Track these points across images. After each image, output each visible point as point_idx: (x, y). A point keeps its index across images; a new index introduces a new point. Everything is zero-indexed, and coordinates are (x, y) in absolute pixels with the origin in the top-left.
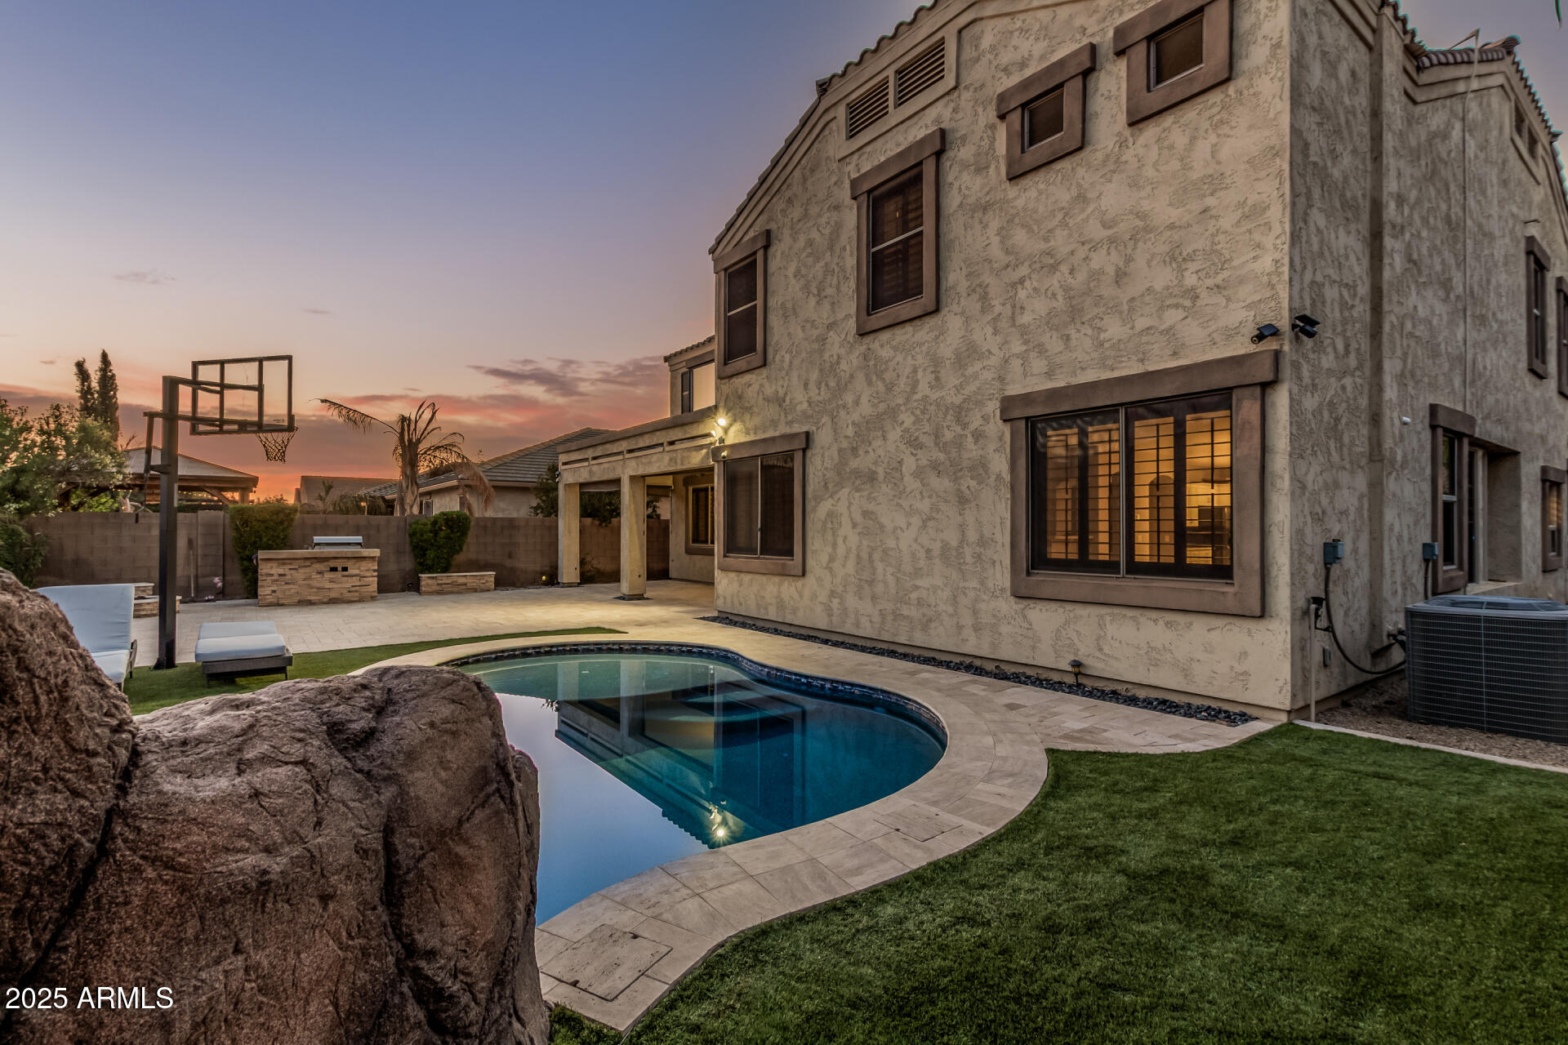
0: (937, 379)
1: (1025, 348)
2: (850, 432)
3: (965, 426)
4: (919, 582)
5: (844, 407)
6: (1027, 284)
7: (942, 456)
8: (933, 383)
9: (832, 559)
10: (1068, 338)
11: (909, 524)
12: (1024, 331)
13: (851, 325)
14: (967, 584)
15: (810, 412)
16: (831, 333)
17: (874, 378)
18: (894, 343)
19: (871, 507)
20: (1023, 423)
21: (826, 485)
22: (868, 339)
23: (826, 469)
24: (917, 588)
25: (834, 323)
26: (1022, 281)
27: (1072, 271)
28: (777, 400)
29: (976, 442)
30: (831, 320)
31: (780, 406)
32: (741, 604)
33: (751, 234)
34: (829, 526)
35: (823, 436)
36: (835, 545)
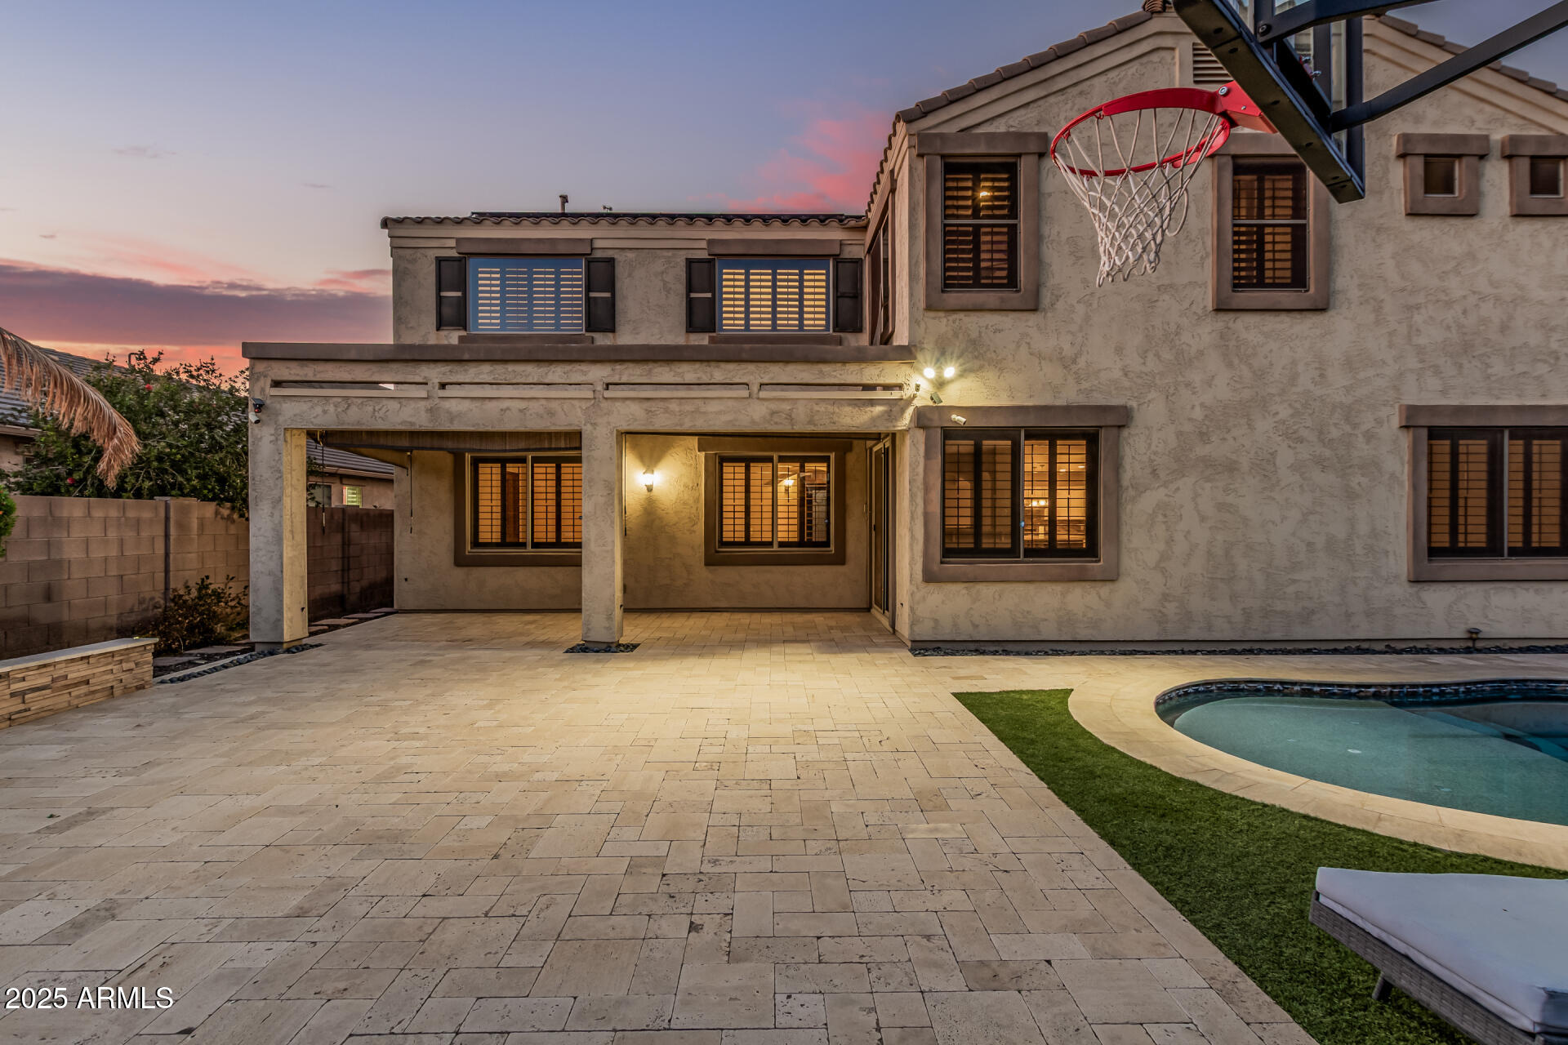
0: (1322, 376)
1: (1420, 366)
2: (1198, 414)
3: (1355, 426)
4: (1296, 576)
5: (1188, 385)
6: (1423, 311)
7: (1328, 453)
8: (1318, 379)
9: (1164, 557)
10: (1461, 366)
11: (1284, 518)
12: (1420, 351)
13: (1206, 298)
14: (1357, 574)
15: (1127, 384)
16: (1166, 297)
17: (1236, 361)
18: (1265, 329)
19: (1230, 499)
20: (1426, 432)
21: (1154, 472)
23: (1155, 453)
24: (1294, 581)
25: (1171, 286)
26: (1418, 307)
27: (1465, 312)
28: (1061, 359)
29: (1368, 442)
30: (1166, 282)
31: (1065, 367)
32: (976, 626)
33: (1000, 127)
34: (1160, 518)
35: (1151, 413)
36: (1170, 541)
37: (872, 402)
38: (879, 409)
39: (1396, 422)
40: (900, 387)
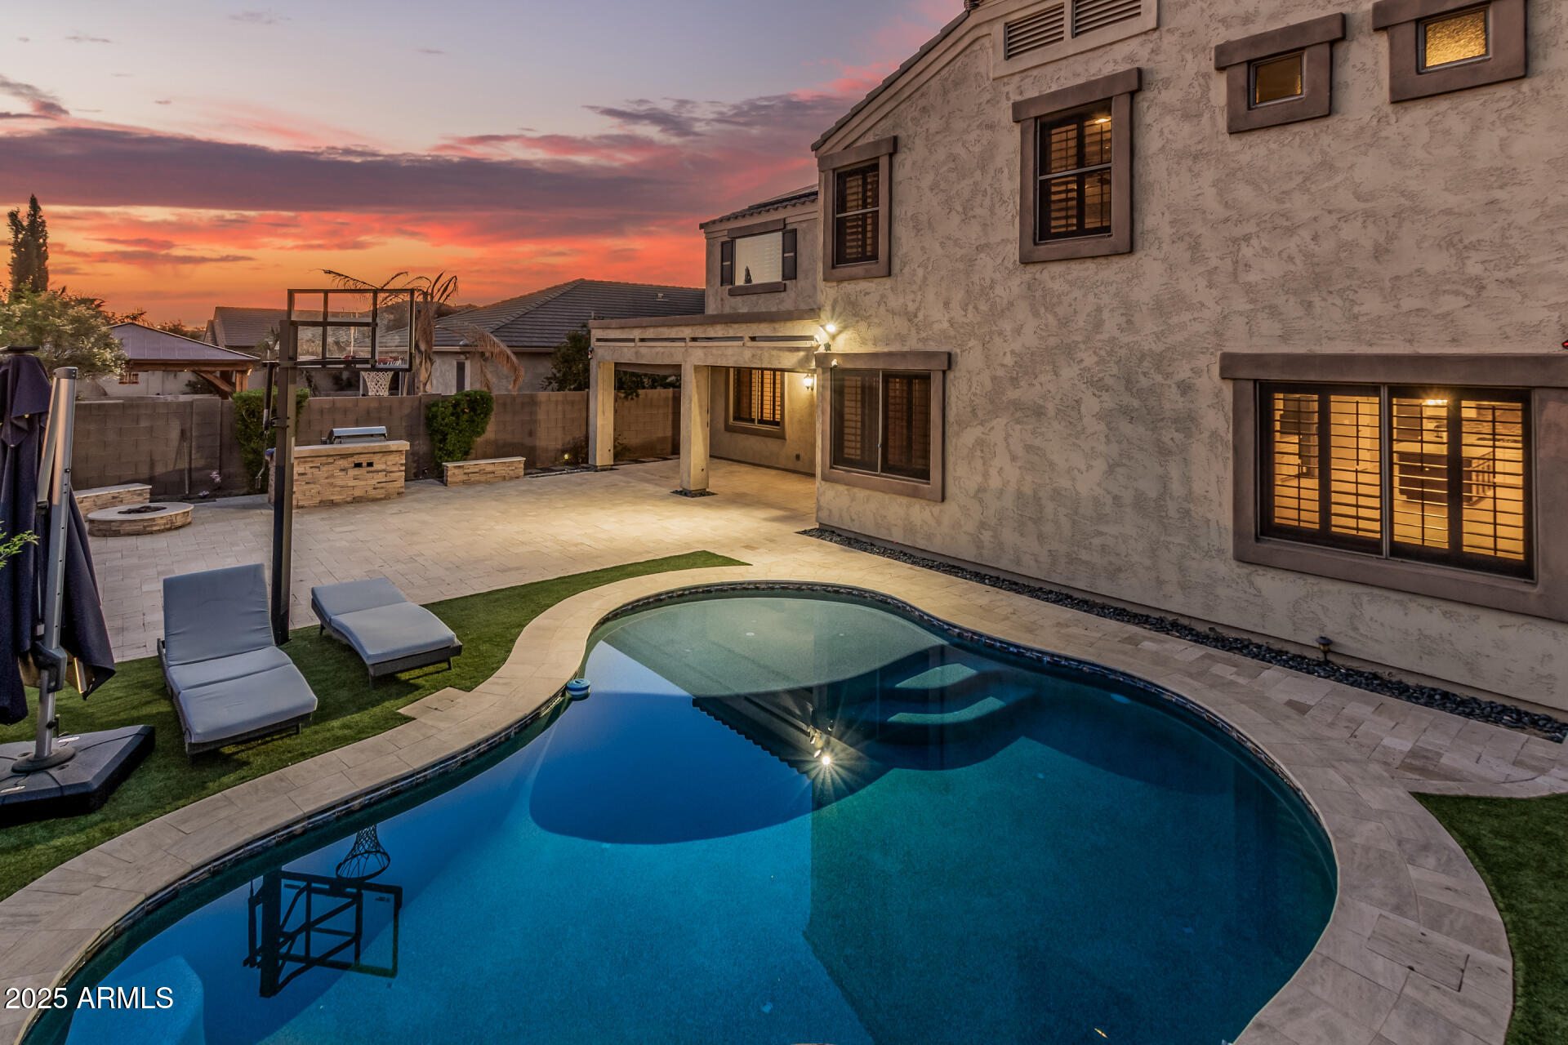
0: (1129, 322)
1: (1252, 307)
2: (1009, 360)
3: (1167, 375)
4: (1103, 528)
5: (1000, 333)
6: (1254, 242)
7: (1136, 403)
8: (1124, 325)
9: (982, 489)
10: (1310, 304)
11: (1089, 467)
12: (1249, 289)
13: (1013, 252)
14: (1169, 539)
15: (952, 333)
16: (982, 255)
17: (1042, 310)
18: (1069, 277)
19: (1037, 442)
20: (1251, 385)
21: (973, 411)
22: (1031, 269)
23: (975, 394)
24: (1100, 534)
25: (987, 245)
26: (1247, 238)
27: (1315, 238)
28: (907, 313)
29: (1183, 394)
30: (983, 242)
31: (909, 320)
33: (869, 139)
34: (979, 453)
35: (970, 360)
36: (986, 475)
37: (798, 349)
38: (802, 354)
39: (1216, 370)
40: (810, 338)
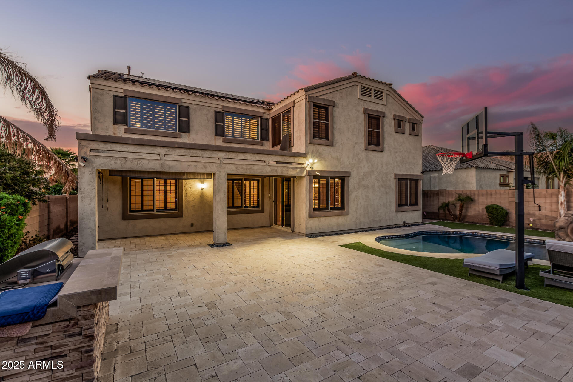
0: (382, 166)
5: (360, 167)
7: (383, 184)
9: (356, 209)
11: (376, 199)
12: (397, 162)
13: (363, 146)
14: (388, 211)
15: (350, 166)
17: (369, 162)
18: (373, 155)
19: (368, 194)
20: (398, 179)
21: (355, 188)
22: (367, 152)
23: (355, 183)
24: (378, 213)
28: (337, 159)
29: (389, 181)
31: (338, 161)
32: (320, 229)
33: (324, 97)
34: (356, 199)
36: (357, 205)
37: (297, 168)
38: (298, 170)
39: (393, 177)
40: (303, 164)
